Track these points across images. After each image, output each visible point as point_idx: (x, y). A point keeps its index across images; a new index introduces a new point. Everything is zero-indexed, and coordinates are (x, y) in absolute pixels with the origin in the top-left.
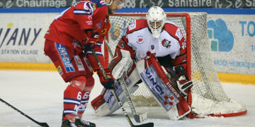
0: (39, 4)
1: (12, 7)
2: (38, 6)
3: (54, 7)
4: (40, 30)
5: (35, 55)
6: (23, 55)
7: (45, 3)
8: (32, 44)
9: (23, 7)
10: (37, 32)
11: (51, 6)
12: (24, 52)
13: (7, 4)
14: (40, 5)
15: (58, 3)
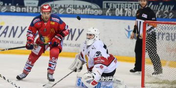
0: (82, 12)
1: (63, 13)
2: (82, 13)
3: (94, 15)
4: (83, 30)
5: (78, 48)
6: (70, 47)
7: (87, 12)
8: (76, 40)
9: (71, 13)
10: (80, 31)
11: (91, 13)
12: (70, 45)
13: (60, 11)
14: (84, 13)
15: (96, 12)
